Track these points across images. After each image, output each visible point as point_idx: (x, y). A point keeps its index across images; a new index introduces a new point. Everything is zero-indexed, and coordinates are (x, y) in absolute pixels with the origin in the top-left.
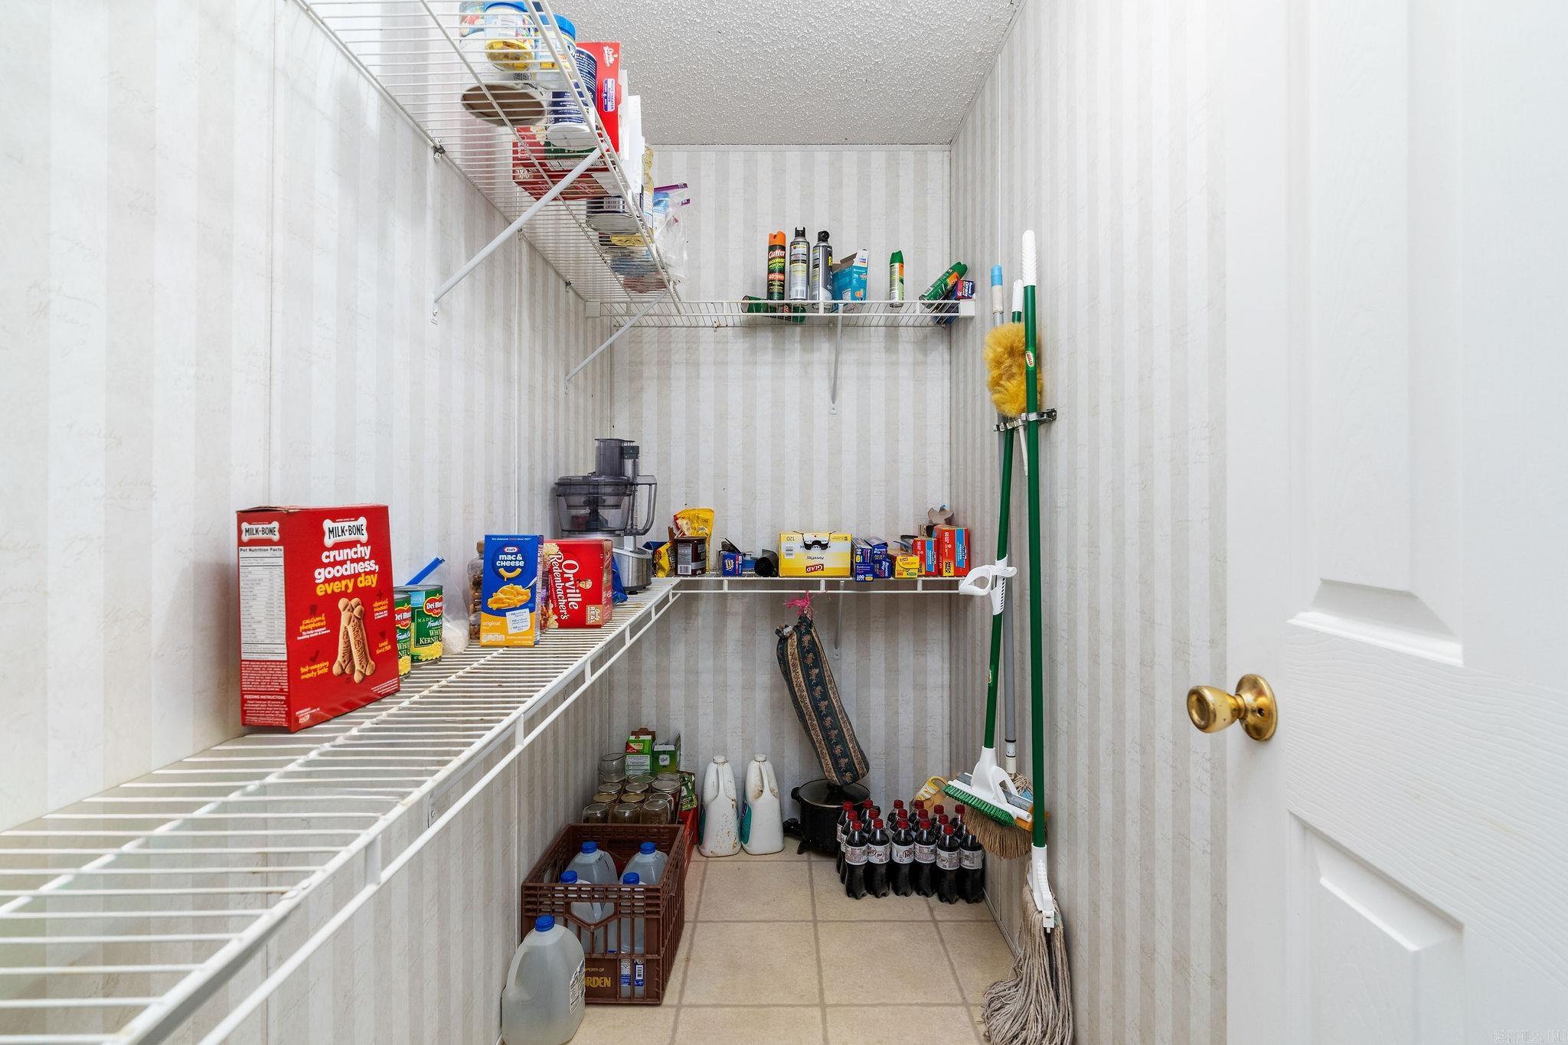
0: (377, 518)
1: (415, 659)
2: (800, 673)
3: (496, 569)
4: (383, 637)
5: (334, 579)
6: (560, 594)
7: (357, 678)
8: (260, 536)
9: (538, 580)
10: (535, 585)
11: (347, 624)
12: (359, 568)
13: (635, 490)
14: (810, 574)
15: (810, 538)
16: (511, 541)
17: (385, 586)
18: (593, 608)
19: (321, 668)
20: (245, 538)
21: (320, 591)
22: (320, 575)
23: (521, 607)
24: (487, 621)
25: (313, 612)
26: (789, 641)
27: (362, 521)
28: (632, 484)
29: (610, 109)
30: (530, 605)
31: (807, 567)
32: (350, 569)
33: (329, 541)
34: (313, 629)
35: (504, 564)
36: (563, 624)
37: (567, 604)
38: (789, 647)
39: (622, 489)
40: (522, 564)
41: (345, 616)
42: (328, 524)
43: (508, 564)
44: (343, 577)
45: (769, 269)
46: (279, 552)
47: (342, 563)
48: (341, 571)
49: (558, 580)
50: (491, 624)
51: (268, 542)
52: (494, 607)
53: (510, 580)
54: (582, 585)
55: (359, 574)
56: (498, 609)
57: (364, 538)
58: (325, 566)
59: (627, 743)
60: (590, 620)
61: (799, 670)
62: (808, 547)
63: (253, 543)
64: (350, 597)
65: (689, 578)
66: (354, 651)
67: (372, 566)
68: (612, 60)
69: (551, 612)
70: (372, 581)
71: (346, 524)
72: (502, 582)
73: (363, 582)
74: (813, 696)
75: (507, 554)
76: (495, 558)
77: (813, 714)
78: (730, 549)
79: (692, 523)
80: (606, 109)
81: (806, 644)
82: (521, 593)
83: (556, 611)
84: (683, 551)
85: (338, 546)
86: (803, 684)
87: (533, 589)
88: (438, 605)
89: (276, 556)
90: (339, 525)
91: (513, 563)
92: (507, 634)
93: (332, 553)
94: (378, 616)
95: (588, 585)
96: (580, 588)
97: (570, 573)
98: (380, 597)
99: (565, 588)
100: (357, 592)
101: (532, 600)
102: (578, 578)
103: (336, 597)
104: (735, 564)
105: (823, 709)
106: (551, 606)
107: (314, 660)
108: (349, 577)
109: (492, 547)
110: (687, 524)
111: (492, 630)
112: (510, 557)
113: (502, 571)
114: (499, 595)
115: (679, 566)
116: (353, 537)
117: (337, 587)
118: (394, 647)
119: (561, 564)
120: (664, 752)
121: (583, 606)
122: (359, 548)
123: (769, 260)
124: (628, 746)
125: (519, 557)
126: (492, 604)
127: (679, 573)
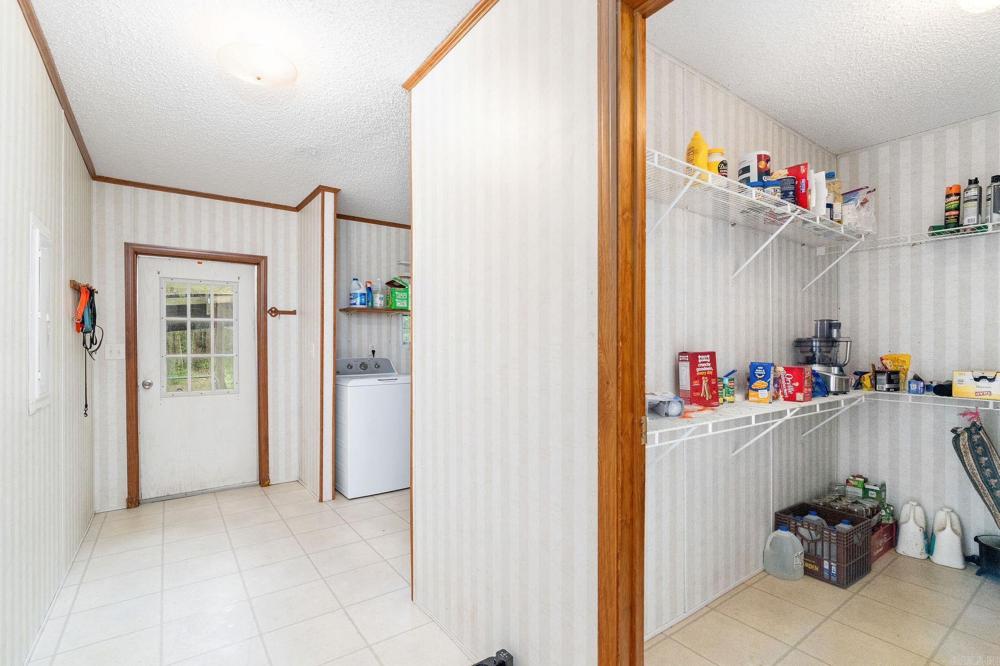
0: (712, 355)
1: (724, 400)
2: (971, 457)
3: (755, 374)
4: (714, 389)
5: (701, 371)
6: (785, 387)
7: (707, 399)
8: (684, 359)
9: (771, 380)
10: (769, 381)
11: (704, 384)
12: (708, 369)
13: (839, 345)
14: (977, 397)
15: (978, 374)
16: (761, 365)
17: (714, 375)
18: (799, 394)
19: (698, 394)
20: (680, 359)
21: (698, 374)
22: (698, 370)
23: (764, 389)
24: (751, 393)
25: (696, 379)
26: (961, 437)
27: (708, 356)
28: (837, 341)
29: (803, 192)
30: (768, 388)
31: (976, 393)
32: (705, 369)
33: (700, 361)
34: (696, 383)
35: (757, 373)
36: (785, 399)
37: (787, 391)
38: (961, 441)
39: (830, 344)
40: (764, 373)
41: (704, 381)
42: (699, 357)
43: (759, 373)
44: (703, 371)
45: (945, 209)
46: (688, 363)
47: (703, 367)
48: (703, 369)
49: (784, 382)
50: (753, 394)
51: (686, 361)
52: (754, 388)
53: (760, 379)
54: (794, 384)
55: (707, 371)
56: (756, 389)
57: (709, 361)
58: (699, 367)
59: (847, 480)
60: (798, 399)
61: (970, 455)
62: (977, 380)
63: (682, 361)
64: (705, 376)
65: (883, 392)
66: (706, 392)
67: (711, 369)
68: (804, 171)
69: (780, 394)
70: (711, 373)
71: (704, 357)
72: (757, 379)
73: (709, 373)
74: (983, 474)
75: (759, 369)
76: (755, 371)
77: (984, 486)
78: (917, 379)
79: (893, 362)
80: (801, 192)
81: (976, 440)
82: (764, 384)
83: (783, 393)
84: (880, 378)
85: (702, 363)
86: (974, 465)
87: (769, 382)
88: (732, 384)
89: (687, 364)
90: (702, 357)
91: (761, 373)
92: (758, 398)
93: (700, 364)
94: (712, 383)
95: (797, 384)
96: (793, 386)
97: (789, 379)
98: (713, 378)
99: (787, 385)
100: (707, 375)
101: (769, 386)
102: (792, 381)
103: (701, 376)
104: (917, 387)
105: (993, 484)
106: (780, 392)
107: (696, 392)
108: (705, 371)
109: (754, 367)
110: (890, 363)
111: (754, 396)
112: (760, 371)
113: (757, 375)
114: (756, 384)
115: (877, 386)
116: (706, 360)
117: (702, 373)
118: (718, 393)
119: (785, 375)
120: (872, 490)
121: (794, 393)
122: (708, 364)
123: (946, 204)
124: (848, 481)
125: (764, 371)
126: (753, 387)
127: (877, 389)
